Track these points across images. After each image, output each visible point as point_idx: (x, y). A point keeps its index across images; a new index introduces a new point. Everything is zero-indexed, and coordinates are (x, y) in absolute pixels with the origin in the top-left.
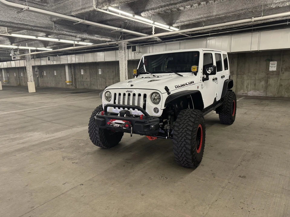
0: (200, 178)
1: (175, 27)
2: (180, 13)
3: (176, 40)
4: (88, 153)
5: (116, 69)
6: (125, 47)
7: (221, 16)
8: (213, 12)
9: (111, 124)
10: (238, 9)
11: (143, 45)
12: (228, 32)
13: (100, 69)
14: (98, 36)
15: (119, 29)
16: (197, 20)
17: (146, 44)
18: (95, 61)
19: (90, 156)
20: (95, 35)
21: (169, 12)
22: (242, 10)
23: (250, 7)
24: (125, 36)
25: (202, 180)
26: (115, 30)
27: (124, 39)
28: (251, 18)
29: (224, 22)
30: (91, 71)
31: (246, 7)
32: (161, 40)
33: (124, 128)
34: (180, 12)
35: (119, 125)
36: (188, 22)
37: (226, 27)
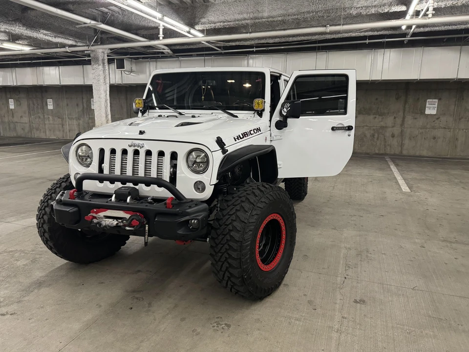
0: (290, 315)
1: (199, 31)
2: (207, 7)
3: (198, 55)
4: (39, 284)
5: (85, 100)
6: (103, 60)
7: (275, 19)
8: (263, 11)
9: (95, 221)
10: (303, 11)
11: (138, 58)
12: (282, 47)
13: (51, 98)
14: (46, 32)
15: (93, 22)
16: (237, 22)
17: (143, 58)
18: (40, 83)
19: (44, 291)
20: (42, 31)
21: (188, 3)
22: (308, 12)
23: (320, 9)
24: (104, 38)
25: (297, 319)
26: (85, 23)
27: (102, 43)
28: (325, 26)
29: (284, 30)
30: (31, 102)
31: (313, 8)
32: (171, 53)
33: (127, 228)
34: (208, 4)
35: (115, 222)
36: (222, 24)
37: (279, 39)
